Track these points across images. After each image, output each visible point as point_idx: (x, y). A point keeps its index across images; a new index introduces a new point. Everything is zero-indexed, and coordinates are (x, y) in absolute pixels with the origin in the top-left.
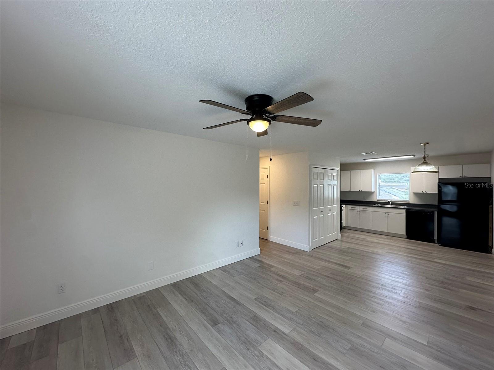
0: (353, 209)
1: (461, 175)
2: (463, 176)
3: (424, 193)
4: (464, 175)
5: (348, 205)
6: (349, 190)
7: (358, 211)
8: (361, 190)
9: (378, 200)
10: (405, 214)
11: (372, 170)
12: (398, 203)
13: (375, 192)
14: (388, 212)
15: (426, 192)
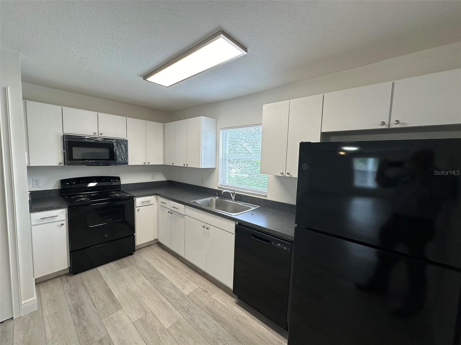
0: (164, 205)
1: (387, 122)
2: (389, 125)
3: (285, 177)
4: (393, 121)
5: (158, 197)
6: (172, 164)
7: (169, 212)
8: (187, 165)
9: (220, 187)
10: (234, 234)
11: (201, 117)
12: (248, 196)
13: (216, 168)
14: (208, 224)
15: (291, 175)
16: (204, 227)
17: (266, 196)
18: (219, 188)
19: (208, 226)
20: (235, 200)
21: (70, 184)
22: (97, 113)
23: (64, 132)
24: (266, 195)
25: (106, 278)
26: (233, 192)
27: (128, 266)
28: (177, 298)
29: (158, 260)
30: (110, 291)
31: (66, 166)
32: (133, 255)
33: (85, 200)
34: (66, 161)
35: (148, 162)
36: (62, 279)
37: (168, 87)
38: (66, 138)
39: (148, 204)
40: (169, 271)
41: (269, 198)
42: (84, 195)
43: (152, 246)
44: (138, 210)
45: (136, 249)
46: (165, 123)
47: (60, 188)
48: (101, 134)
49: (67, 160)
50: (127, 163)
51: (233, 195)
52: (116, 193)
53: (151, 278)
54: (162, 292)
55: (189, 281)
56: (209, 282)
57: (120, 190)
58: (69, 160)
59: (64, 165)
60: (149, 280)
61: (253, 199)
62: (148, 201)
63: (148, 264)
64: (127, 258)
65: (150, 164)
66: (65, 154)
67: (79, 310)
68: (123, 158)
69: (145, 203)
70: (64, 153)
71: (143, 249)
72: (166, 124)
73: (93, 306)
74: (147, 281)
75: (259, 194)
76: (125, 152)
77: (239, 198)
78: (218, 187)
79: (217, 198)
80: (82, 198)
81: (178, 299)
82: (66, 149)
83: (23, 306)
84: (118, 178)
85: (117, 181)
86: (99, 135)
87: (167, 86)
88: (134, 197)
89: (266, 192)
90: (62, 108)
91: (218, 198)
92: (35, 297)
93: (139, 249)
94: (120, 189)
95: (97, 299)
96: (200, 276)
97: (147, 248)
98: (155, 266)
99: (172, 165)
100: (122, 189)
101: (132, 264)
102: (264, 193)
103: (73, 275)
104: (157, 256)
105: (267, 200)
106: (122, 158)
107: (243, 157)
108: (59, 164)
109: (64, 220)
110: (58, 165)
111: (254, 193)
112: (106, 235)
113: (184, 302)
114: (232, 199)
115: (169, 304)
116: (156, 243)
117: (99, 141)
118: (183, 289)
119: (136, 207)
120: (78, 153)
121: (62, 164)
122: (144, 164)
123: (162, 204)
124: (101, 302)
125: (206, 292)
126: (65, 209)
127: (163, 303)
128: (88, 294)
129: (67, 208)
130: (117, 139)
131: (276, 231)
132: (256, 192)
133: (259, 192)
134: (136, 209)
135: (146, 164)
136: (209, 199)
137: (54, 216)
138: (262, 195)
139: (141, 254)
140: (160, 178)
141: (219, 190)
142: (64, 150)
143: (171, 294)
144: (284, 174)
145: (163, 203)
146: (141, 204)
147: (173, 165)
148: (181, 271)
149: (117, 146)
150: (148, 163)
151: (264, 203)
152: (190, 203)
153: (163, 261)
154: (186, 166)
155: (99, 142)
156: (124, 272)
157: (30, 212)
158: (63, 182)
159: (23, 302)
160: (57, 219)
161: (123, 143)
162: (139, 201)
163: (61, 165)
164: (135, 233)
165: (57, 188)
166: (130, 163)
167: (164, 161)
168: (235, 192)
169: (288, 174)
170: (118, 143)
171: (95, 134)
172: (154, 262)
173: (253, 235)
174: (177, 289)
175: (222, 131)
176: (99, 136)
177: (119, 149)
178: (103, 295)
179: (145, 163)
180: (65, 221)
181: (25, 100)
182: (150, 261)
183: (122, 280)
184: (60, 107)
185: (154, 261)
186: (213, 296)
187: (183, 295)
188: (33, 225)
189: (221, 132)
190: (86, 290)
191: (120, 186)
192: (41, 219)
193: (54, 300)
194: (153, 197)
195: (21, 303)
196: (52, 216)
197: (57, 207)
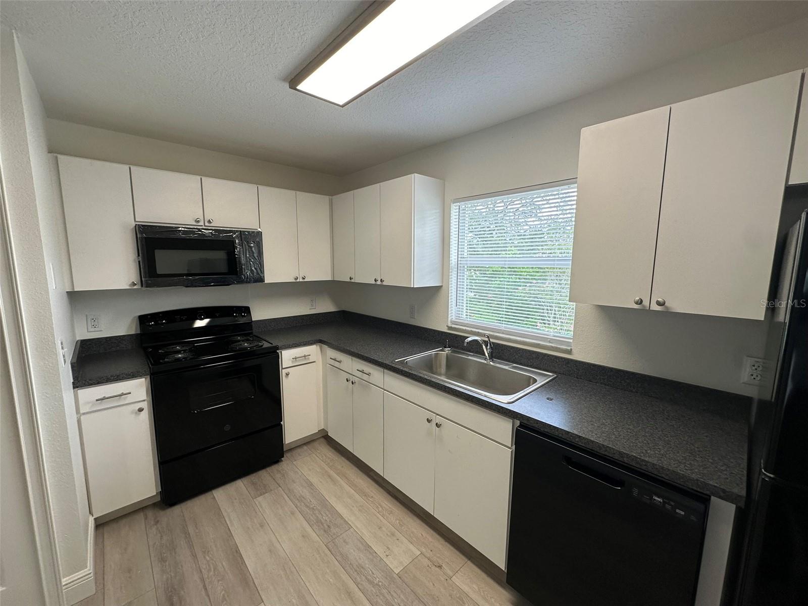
0: (337, 364)
3: (650, 312)
5: (325, 347)
6: (351, 279)
7: (347, 381)
8: (381, 281)
9: (453, 326)
10: (510, 448)
11: (413, 175)
12: (523, 349)
13: (442, 286)
14: (438, 415)
15: (667, 308)
16: (429, 421)
17: (569, 352)
18: (450, 328)
19: (439, 420)
20: (492, 356)
21: (156, 323)
22: (199, 178)
23: (136, 220)
24: (571, 349)
25: (230, 520)
26: (487, 339)
27: (271, 490)
28: (378, 579)
29: (330, 476)
30: (237, 551)
31: (144, 289)
32: (281, 464)
33: (183, 358)
34: (143, 279)
35: (302, 275)
36: (146, 515)
37: (343, 106)
38: (141, 233)
39: (305, 361)
40: (353, 507)
41: (578, 355)
42: (183, 346)
43: (316, 444)
44: (287, 375)
45: (284, 450)
46: (332, 196)
47: (139, 332)
48: (209, 222)
49: (145, 277)
50: (261, 280)
51: (486, 346)
52: (243, 341)
53: (319, 522)
54: (344, 560)
55: (398, 534)
56: (442, 541)
57: (252, 333)
58: (150, 277)
59: (140, 287)
60: (315, 527)
61: (534, 356)
62: (305, 356)
63: (311, 485)
64: (268, 469)
65: (306, 280)
66: (141, 264)
67: (175, 599)
68: (253, 268)
69: (300, 360)
70: (139, 262)
71: (299, 450)
72: (336, 198)
73: (203, 593)
74: (309, 530)
75: (552, 347)
76: (257, 258)
77: (501, 352)
78: (447, 326)
79: (447, 351)
80: (179, 352)
81: (380, 584)
82: (143, 254)
83: (64, 588)
84: (247, 310)
85: (244, 316)
86: (207, 224)
87: (341, 104)
88: (277, 348)
89: (571, 341)
90: (130, 168)
91: (450, 352)
92: (89, 569)
93: (291, 450)
94: (250, 332)
95: (212, 573)
96: (418, 521)
97: (305, 448)
98: (324, 493)
99: (349, 280)
100: (255, 331)
101: (280, 486)
102: (562, 345)
103: (168, 508)
104: (326, 468)
105: (572, 360)
106: (252, 270)
107: (509, 261)
108: (130, 285)
109: (144, 401)
110: (128, 288)
111: (539, 344)
112: (227, 428)
113: (395, 595)
114: (484, 355)
115: (362, 595)
116: (323, 437)
117: (207, 237)
118: (387, 556)
119: (282, 369)
120: (166, 261)
121: (135, 284)
122: (294, 281)
123: (332, 362)
124: (219, 581)
125: (440, 567)
126: (144, 379)
127: (349, 594)
128: (194, 556)
129: (149, 377)
130: (241, 231)
131: (643, 460)
132: (544, 341)
133: (550, 342)
134: (283, 373)
135: (298, 281)
136: (432, 352)
137: (123, 394)
138: (559, 348)
139: (295, 461)
140: (325, 306)
141: (450, 334)
142: (139, 256)
143: (362, 568)
144: (646, 303)
145: (335, 360)
146: (292, 362)
147: (352, 281)
148: (377, 507)
149: (241, 244)
150: (303, 278)
151: (564, 366)
152: (393, 365)
153: (339, 479)
154: (379, 283)
155: (205, 238)
156: (263, 503)
157: (74, 388)
158: (143, 320)
159: (64, 581)
160: (129, 399)
161: (253, 239)
162: (287, 356)
163: (135, 287)
164: (282, 421)
165: (133, 332)
166: (268, 279)
167: (333, 275)
168: (491, 340)
169: (659, 303)
170: (243, 239)
171: (198, 222)
172: (321, 482)
173: (568, 460)
174: (374, 554)
175: (456, 206)
176: (205, 226)
177: (246, 250)
178: (224, 563)
179: (296, 279)
180: (146, 402)
181: (55, 155)
182: (314, 480)
183: (262, 526)
184: (127, 167)
185: (321, 480)
186: (458, 580)
187: (388, 573)
188: (84, 414)
189: (454, 209)
190: (191, 546)
191: (250, 324)
192: (97, 400)
193: (129, 571)
194: (314, 346)
195: (61, 583)
196: (120, 393)
197: (129, 375)
